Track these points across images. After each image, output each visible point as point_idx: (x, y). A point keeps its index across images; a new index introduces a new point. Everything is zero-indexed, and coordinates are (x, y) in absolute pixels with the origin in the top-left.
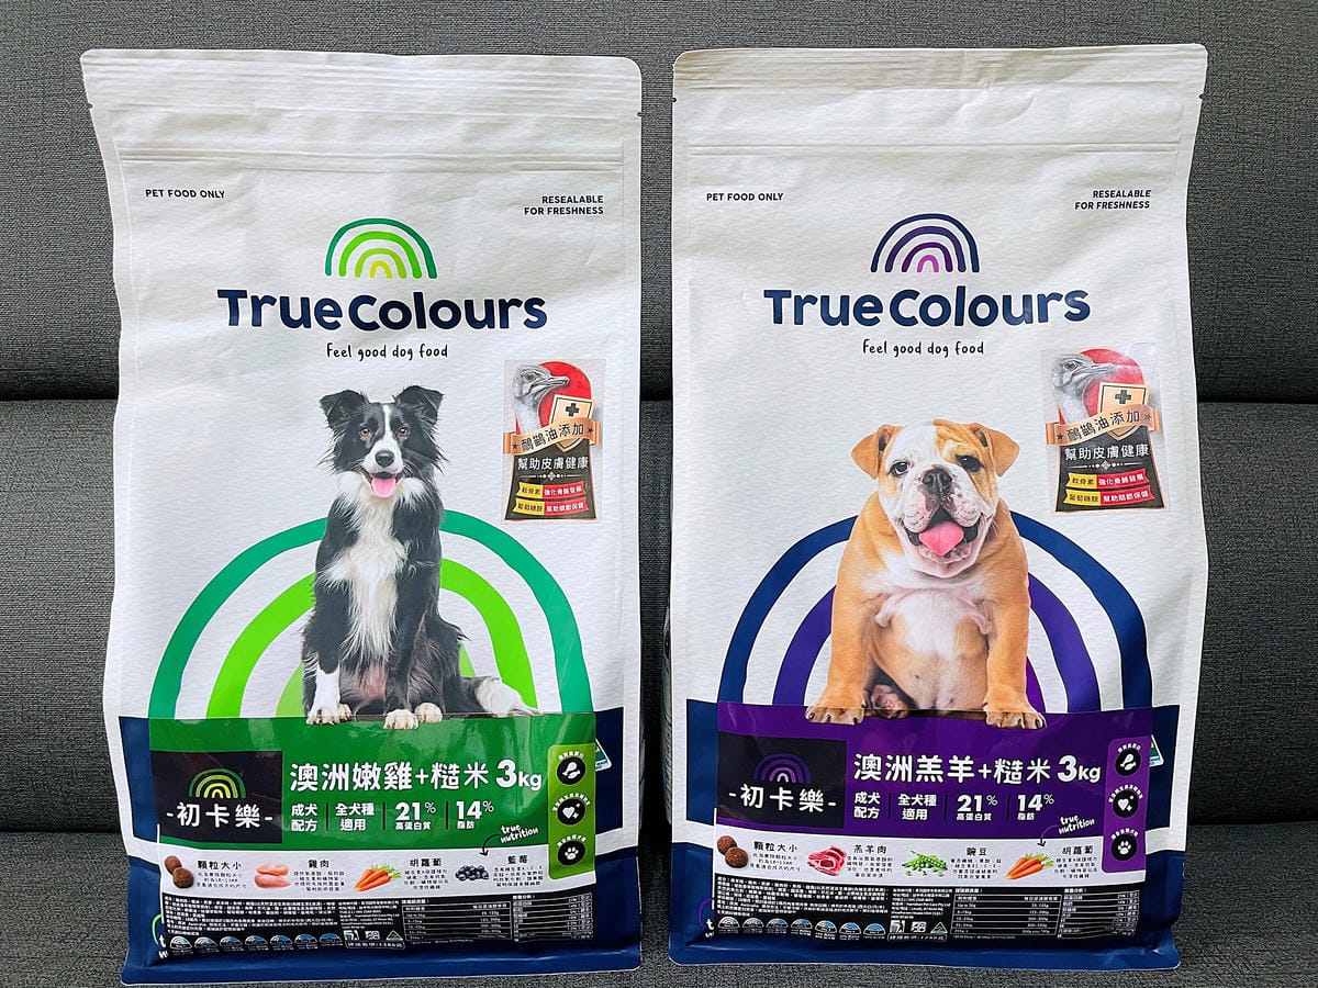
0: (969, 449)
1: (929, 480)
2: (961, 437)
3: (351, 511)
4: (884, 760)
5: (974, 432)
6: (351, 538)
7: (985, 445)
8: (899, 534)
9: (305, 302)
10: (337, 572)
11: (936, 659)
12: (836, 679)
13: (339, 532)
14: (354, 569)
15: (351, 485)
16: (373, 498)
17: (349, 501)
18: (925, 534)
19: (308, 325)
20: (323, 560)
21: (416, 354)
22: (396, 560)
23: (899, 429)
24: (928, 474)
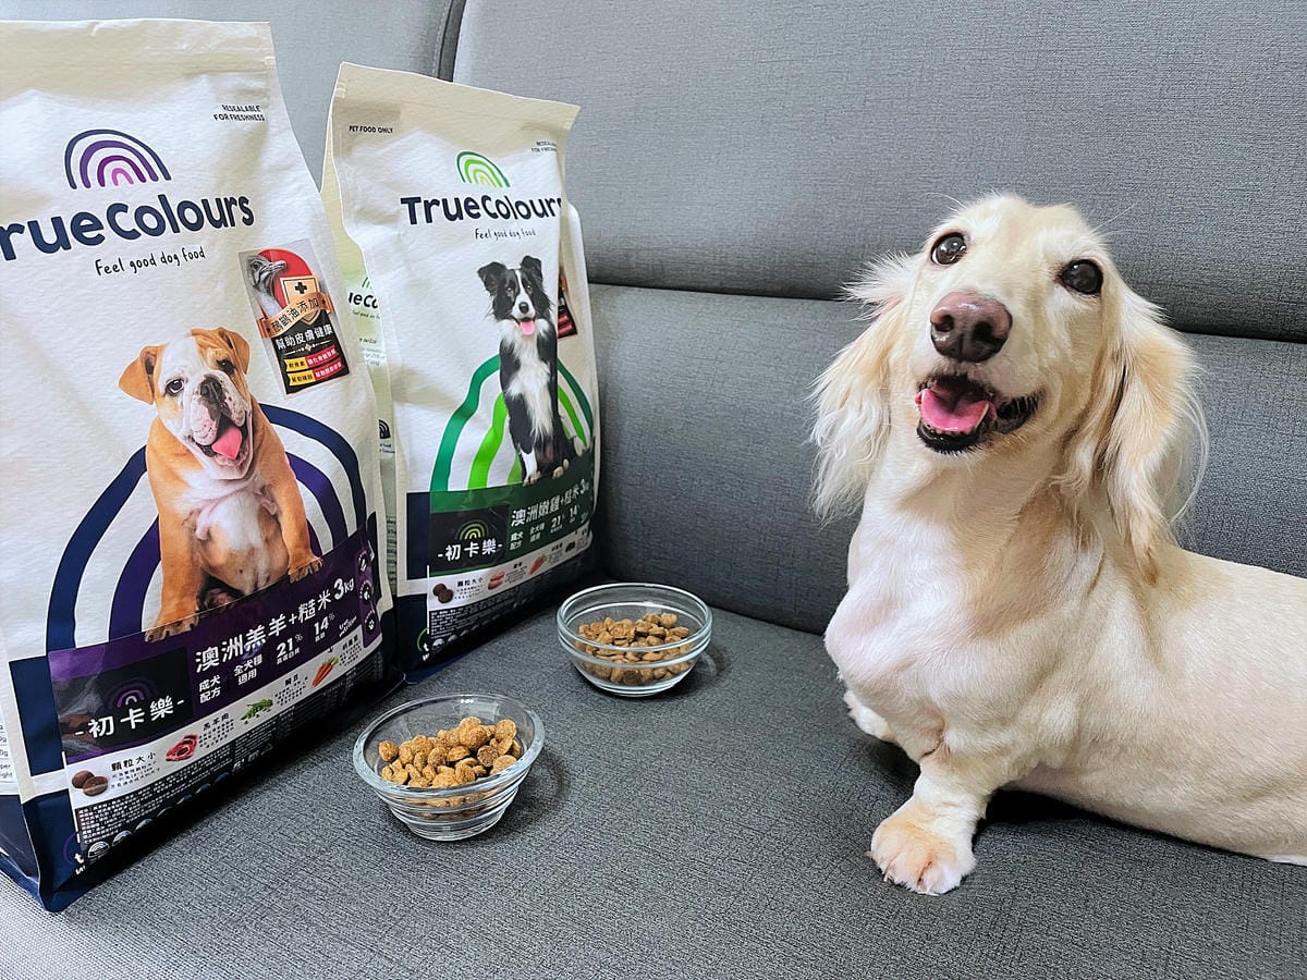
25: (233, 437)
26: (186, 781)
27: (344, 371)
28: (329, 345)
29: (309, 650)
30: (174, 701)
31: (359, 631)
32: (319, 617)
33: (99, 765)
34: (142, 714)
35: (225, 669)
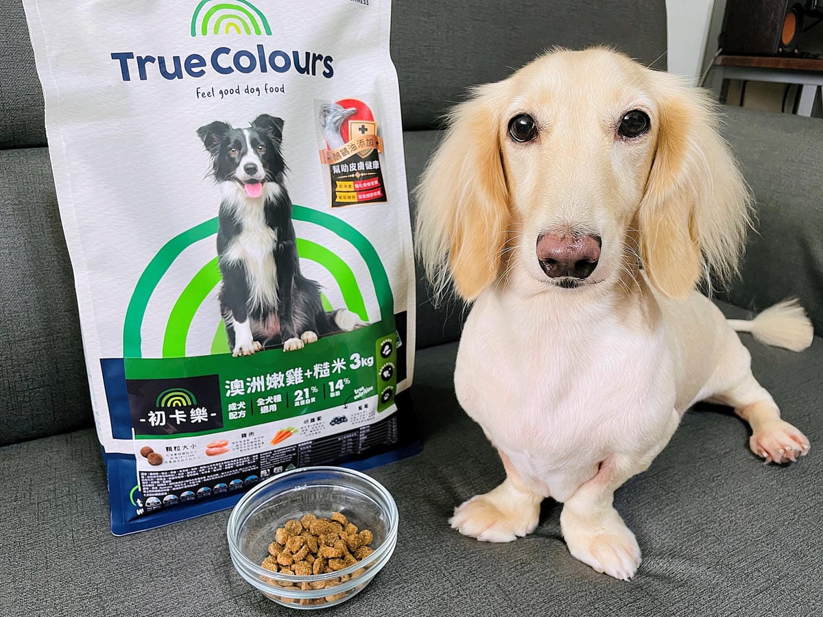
3: (234, 210)
6: (238, 229)
9: (176, 59)
16: (248, 199)
19: (180, 77)
21: (262, 91)
22: (271, 242)
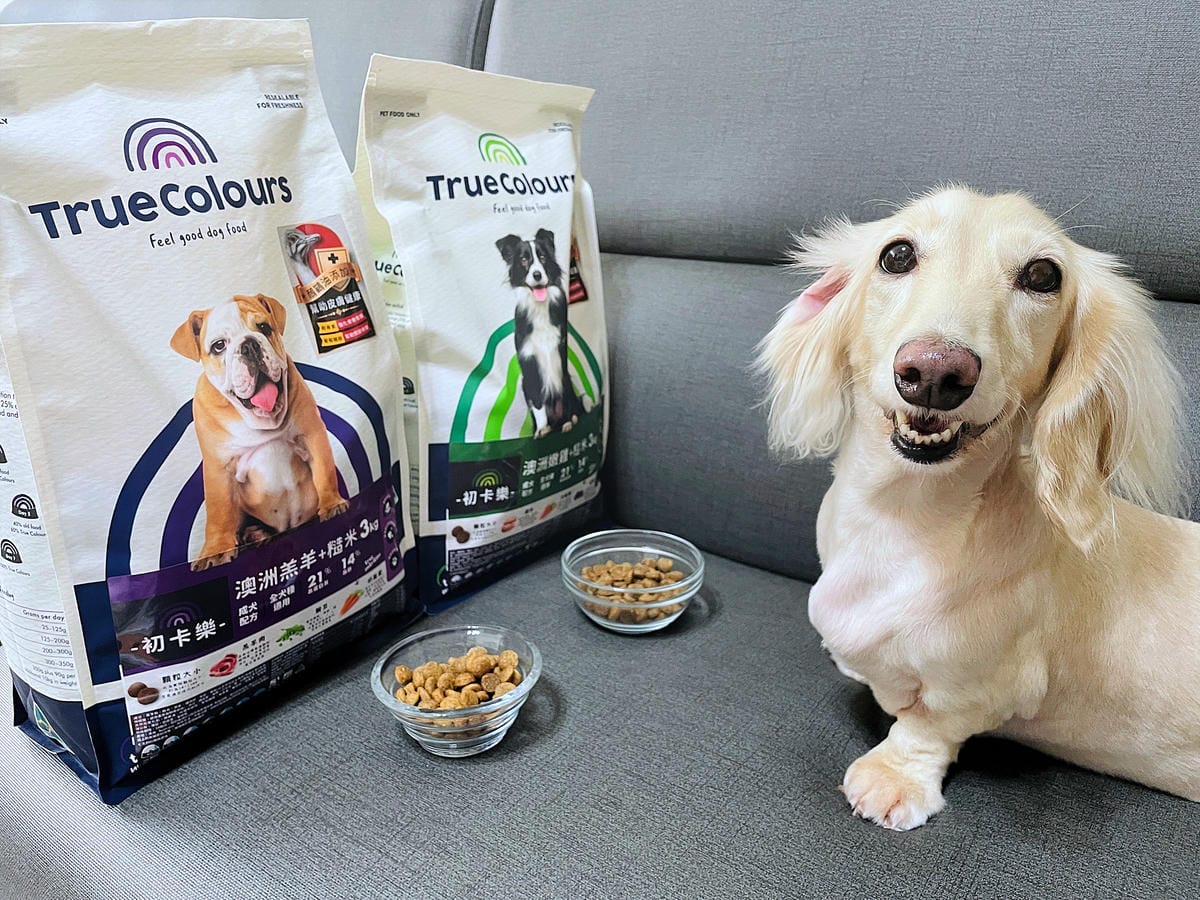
0: (262, 317)
1: (245, 351)
2: (254, 307)
4: (257, 578)
5: (261, 301)
7: (269, 311)
8: (233, 403)
10: (528, 351)
11: (285, 493)
12: (213, 534)
13: (522, 326)
14: (535, 348)
15: (522, 296)
17: (523, 306)
18: (256, 397)
20: (519, 345)
23: (207, 312)
24: (243, 346)
25: (269, 392)
26: (227, 694)
27: (371, 333)
28: (358, 310)
29: (337, 582)
30: (217, 624)
31: (383, 566)
32: (346, 553)
33: (151, 678)
34: (189, 634)
35: (262, 597)
